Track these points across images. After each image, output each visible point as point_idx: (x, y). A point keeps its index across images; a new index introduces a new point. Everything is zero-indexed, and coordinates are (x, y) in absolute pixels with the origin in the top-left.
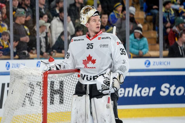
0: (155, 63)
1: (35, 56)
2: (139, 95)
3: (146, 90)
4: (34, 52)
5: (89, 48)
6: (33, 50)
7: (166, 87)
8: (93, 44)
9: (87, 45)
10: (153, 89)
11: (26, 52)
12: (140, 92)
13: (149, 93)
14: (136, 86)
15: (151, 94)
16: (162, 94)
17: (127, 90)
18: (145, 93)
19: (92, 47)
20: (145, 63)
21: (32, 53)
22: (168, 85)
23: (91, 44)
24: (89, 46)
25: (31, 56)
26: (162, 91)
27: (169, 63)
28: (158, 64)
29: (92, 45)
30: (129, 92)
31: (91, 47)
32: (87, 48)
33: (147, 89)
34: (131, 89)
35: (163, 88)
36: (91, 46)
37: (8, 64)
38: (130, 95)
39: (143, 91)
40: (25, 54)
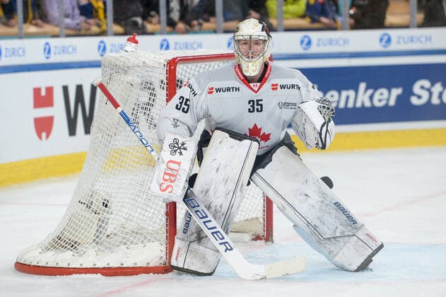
0: (401, 40)
1: (157, 27)
2: (368, 104)
3: (382, 94)
4: (155, 20)
5: (253, 111)
6: (152, 16)
7: (422, 87)
8: (262, 100)
9: (249, 103)
10: (396, 92)
11: (139, 20)
12: (371, 98)
13: (388, 100)
14: (362, 86)
15: (392, 103)
16: (414, 101)
17: (344, 94)
18: (380, 101)
19: (259, 107)
20: (381, 40)
21: (150, 22)
22: (426, 83)
23: (258, 101)
24: (253, 106)
25: (149, 27)
26: (414, 95)
27: (429, 39)
28: (406, 40)
29: (260, 103)
30: (348, 98)
31: (257, 109)
32: (250, 111)
33: (385, 91)
34: (351, 93)
35: (417, 88)
36: (258, 105)
37: (102, 45)
38: (350, 105)
39: (377, 96)
40: (136, 24)
